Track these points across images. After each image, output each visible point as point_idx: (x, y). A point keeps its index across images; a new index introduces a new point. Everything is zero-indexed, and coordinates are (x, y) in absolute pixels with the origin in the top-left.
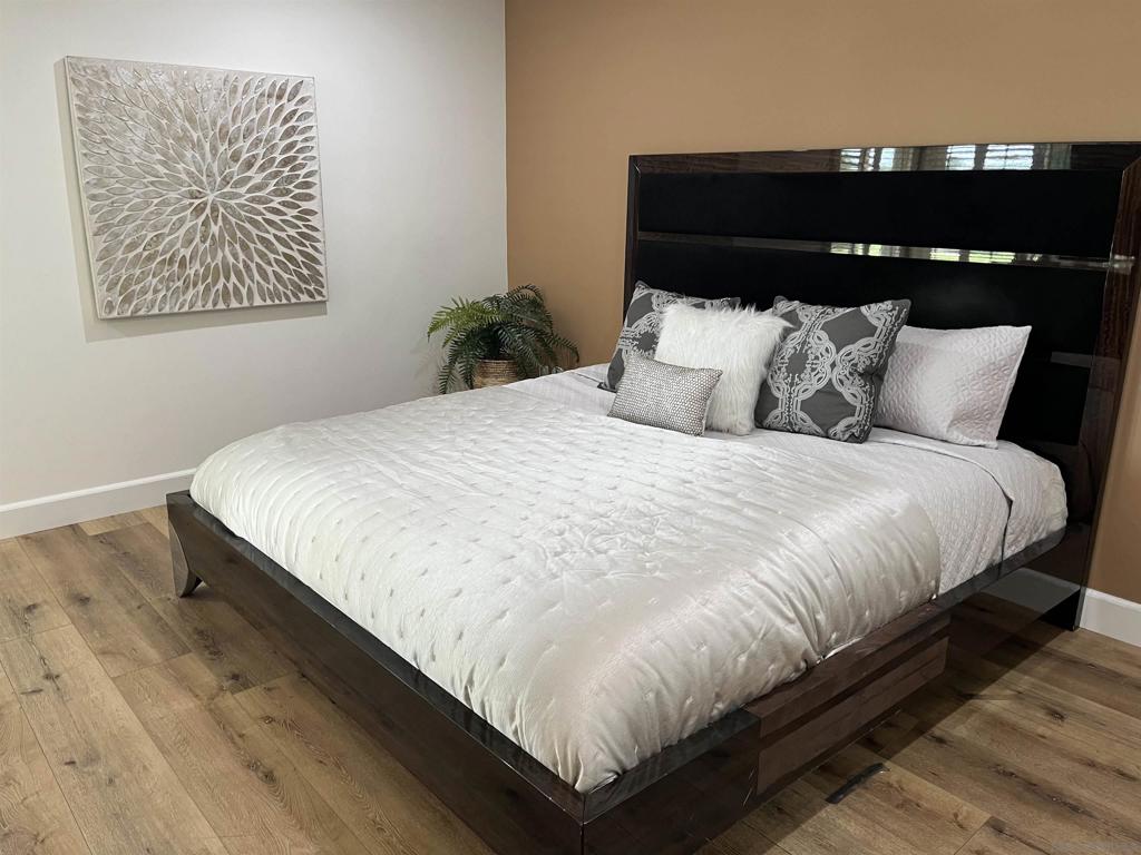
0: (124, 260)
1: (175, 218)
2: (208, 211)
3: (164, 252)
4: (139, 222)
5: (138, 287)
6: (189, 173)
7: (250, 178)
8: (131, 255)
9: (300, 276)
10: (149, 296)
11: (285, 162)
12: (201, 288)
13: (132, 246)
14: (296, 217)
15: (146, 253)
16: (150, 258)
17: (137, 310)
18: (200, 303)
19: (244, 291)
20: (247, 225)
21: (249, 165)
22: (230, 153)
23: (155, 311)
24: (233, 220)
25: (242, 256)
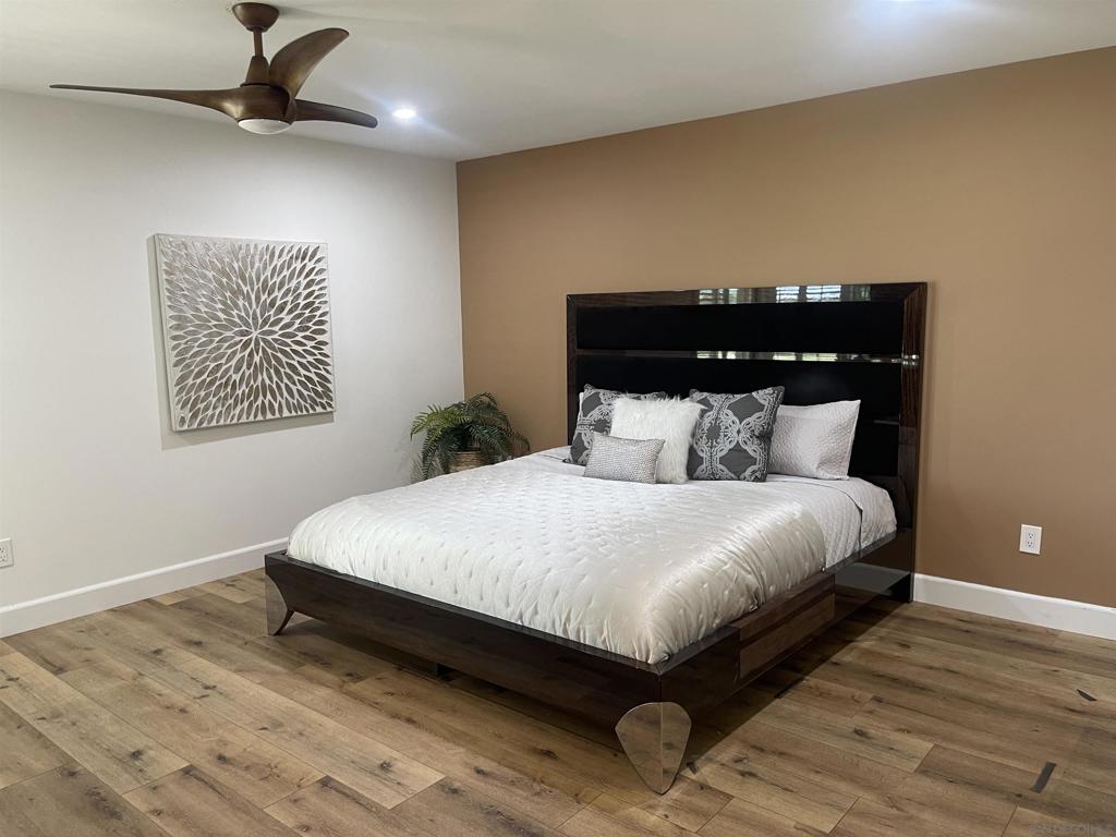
0: (194, 385)
1: (230, 351)
2: (252, 345)
3: (221, 378)
4: (204, 355)
5: (202, 406)
6: (240, 317)
7: (282, 319)
8: (199, 381)
9: (316, 392)
10: (210, 412)
11: (306, 306)
12: (246, 404)
13: (200, 374)
14: (313, 347)
15: (208, 379)
16: (212, 383)
17: (201, 423)
18: (245, 416)
19: (276, 406)
20: (279, 355)
21: (281, 309)
22: (268, 301)
23: (214, 423)
24: (269, 351)
25: (275, 379)
